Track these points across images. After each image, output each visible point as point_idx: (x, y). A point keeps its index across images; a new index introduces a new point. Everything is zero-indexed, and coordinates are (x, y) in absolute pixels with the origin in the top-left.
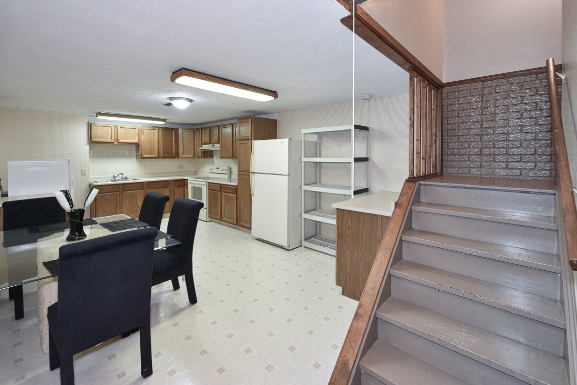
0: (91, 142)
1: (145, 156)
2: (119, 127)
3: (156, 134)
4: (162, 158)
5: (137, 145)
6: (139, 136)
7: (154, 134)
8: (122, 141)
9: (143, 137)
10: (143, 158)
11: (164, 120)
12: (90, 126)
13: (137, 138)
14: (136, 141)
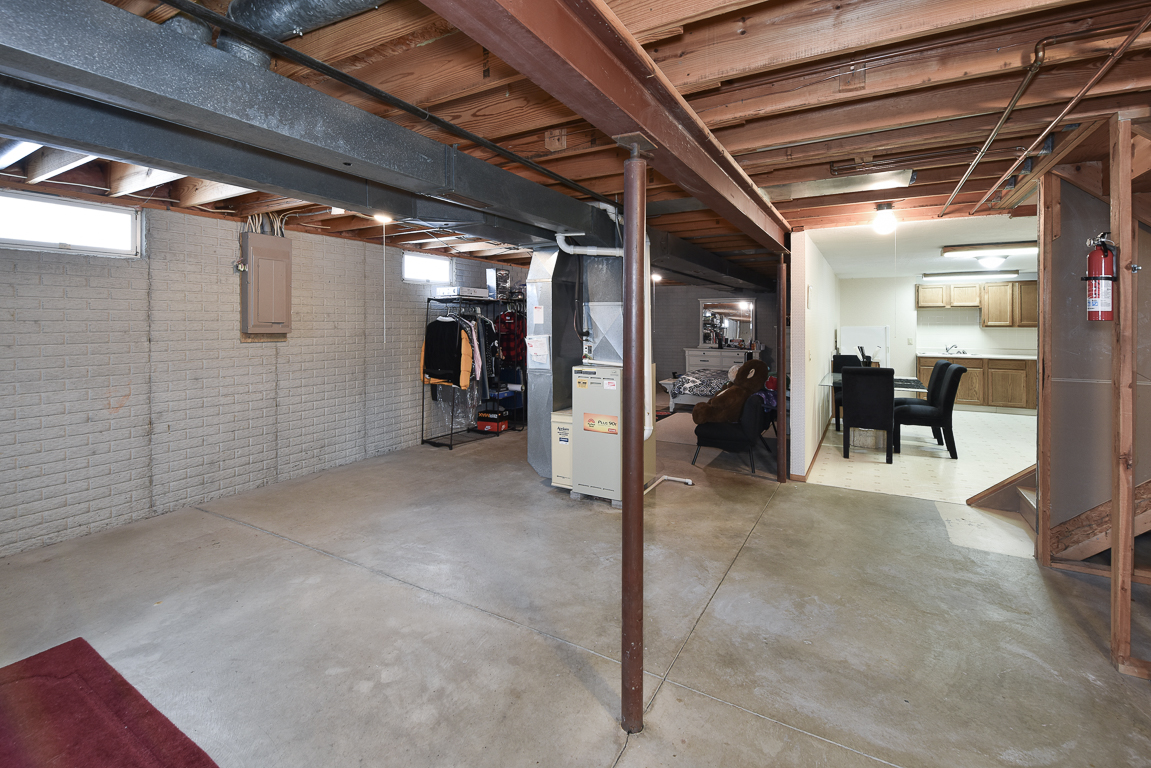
0: (919, 307)
1: (990, 323)
2: (952, 287)
3: (1009, 291)
4: (1019, 326)
5: (979, 309)
6: (980, 297)
7: (1006, 292)
8: (955, 304)
9: (986, 297)
10: (987, 326)
11: (1017, 272)
12: (917, 291)
13: (978, 300)
14: (976, 303)
